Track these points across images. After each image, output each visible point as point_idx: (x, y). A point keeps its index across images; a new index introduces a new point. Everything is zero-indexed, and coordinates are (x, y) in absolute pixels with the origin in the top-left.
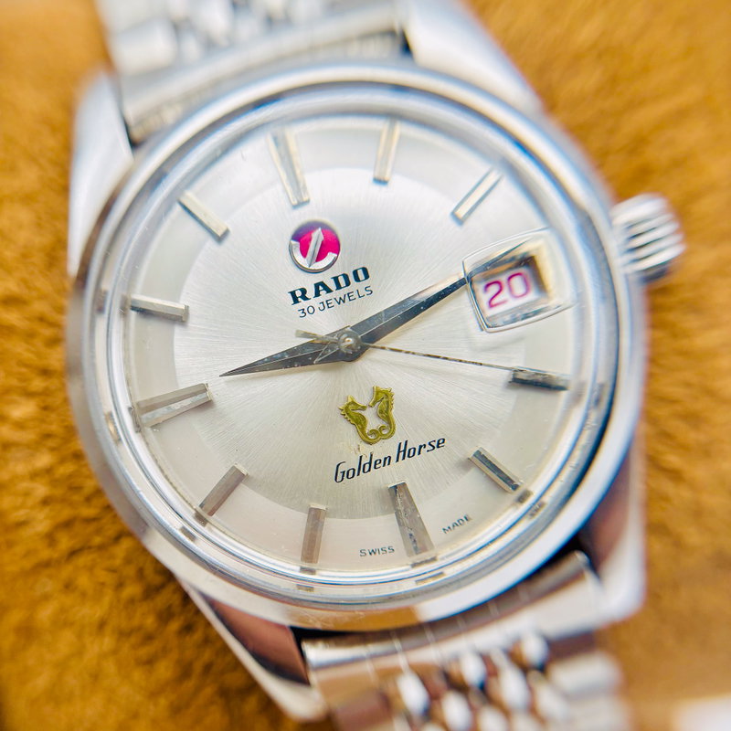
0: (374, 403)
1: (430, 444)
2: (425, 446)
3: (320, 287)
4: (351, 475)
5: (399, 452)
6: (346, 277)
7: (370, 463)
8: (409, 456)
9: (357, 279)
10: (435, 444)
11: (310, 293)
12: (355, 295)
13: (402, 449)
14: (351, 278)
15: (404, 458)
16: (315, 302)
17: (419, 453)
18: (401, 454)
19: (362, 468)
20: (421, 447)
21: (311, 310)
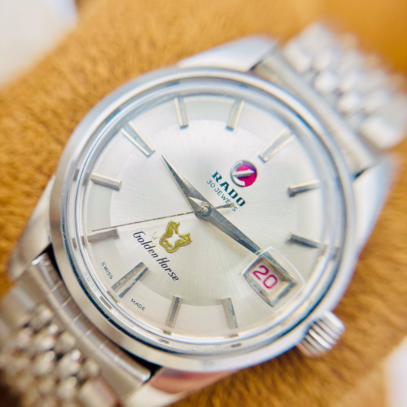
0: (181, 237)
1: (173, 273)
2: (171, 271)
3: (226, 185)
4: (140, 240)
5: (162, 259)
6: (236, 195)
7: (150, 247)
8: (162, 265)
9: (238, 201)
10: (174, 276)
11: (221, 182)
13: (164, 260)
14: (237, 198)
15: (160, 263)
16: (218, 185)
17: (166, 270)
18: (161, 261)
19: (145, 244)
20: (169, 269)
21: (213, 185)
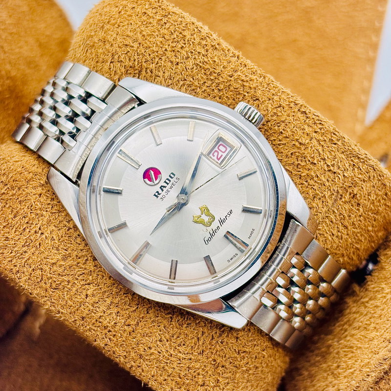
0: (203, 213)
3: (162, 188)
4: (210, 240)
6: (167, 179)
7: (213, 232)
8: (224, 222)
9: (172, 178)
10: (229, 213)
11: (160, 191)
12: (174, 183)
13: (220, 221)
14: (170, 179)
15: (223, 224)
16: (163, 193)
17: (227, 219)
18: (221, 223)
19: (212, 236)
20: (226, 217)
21: (164, 196)
